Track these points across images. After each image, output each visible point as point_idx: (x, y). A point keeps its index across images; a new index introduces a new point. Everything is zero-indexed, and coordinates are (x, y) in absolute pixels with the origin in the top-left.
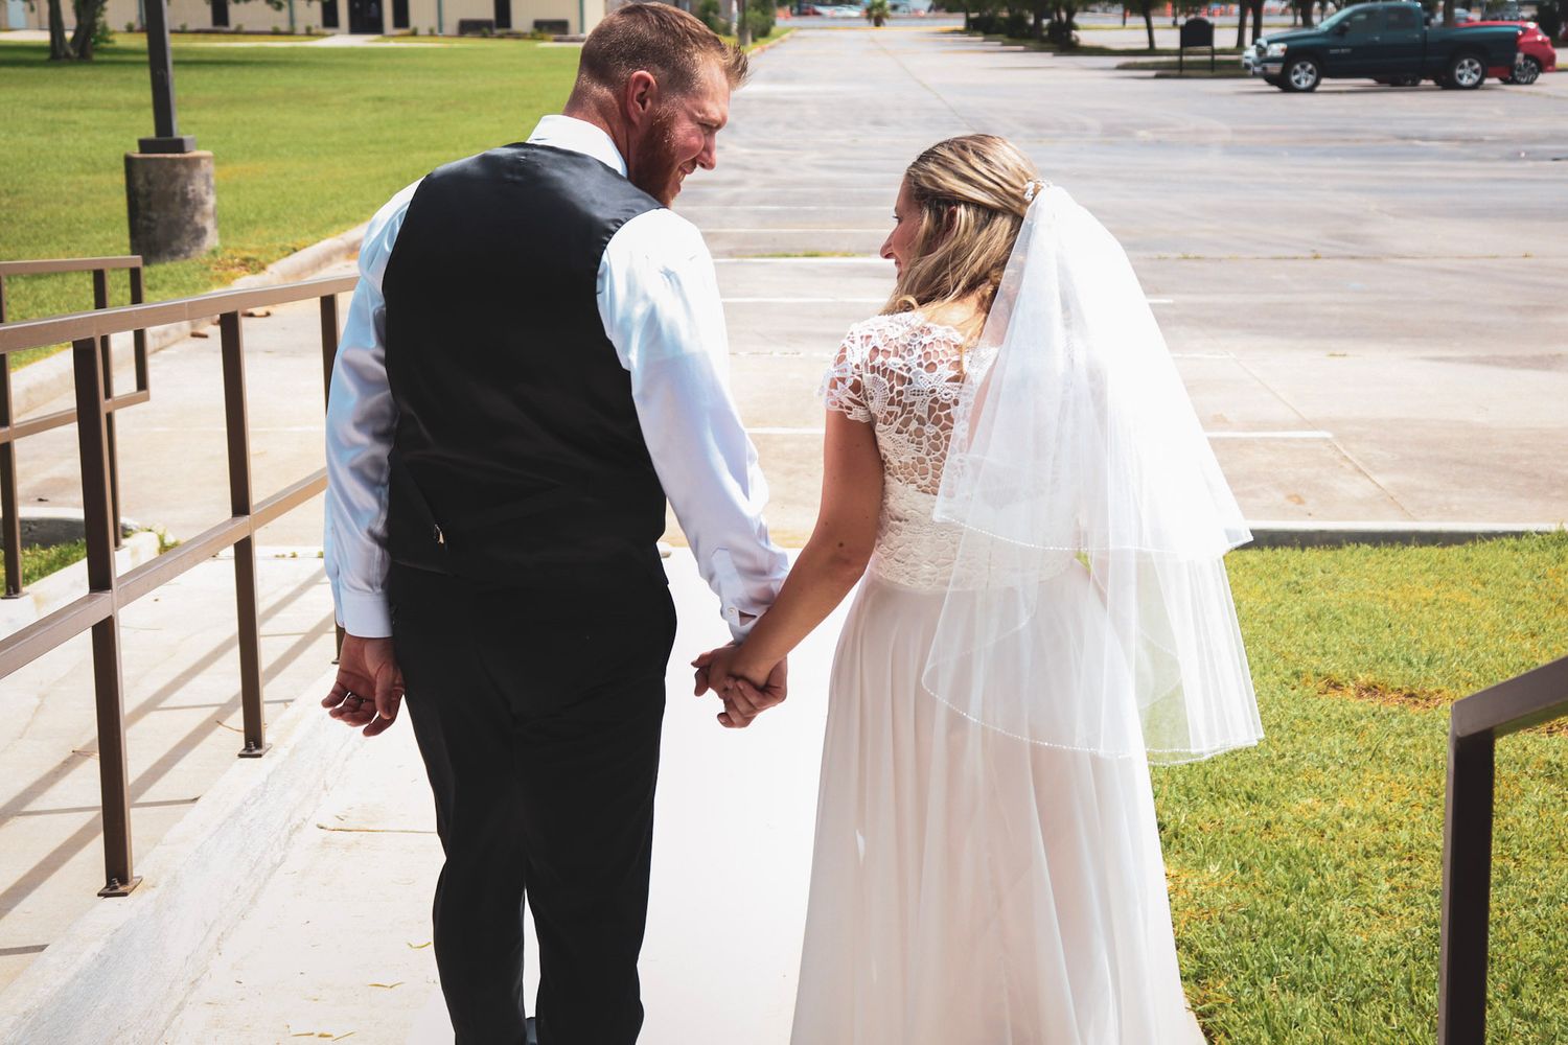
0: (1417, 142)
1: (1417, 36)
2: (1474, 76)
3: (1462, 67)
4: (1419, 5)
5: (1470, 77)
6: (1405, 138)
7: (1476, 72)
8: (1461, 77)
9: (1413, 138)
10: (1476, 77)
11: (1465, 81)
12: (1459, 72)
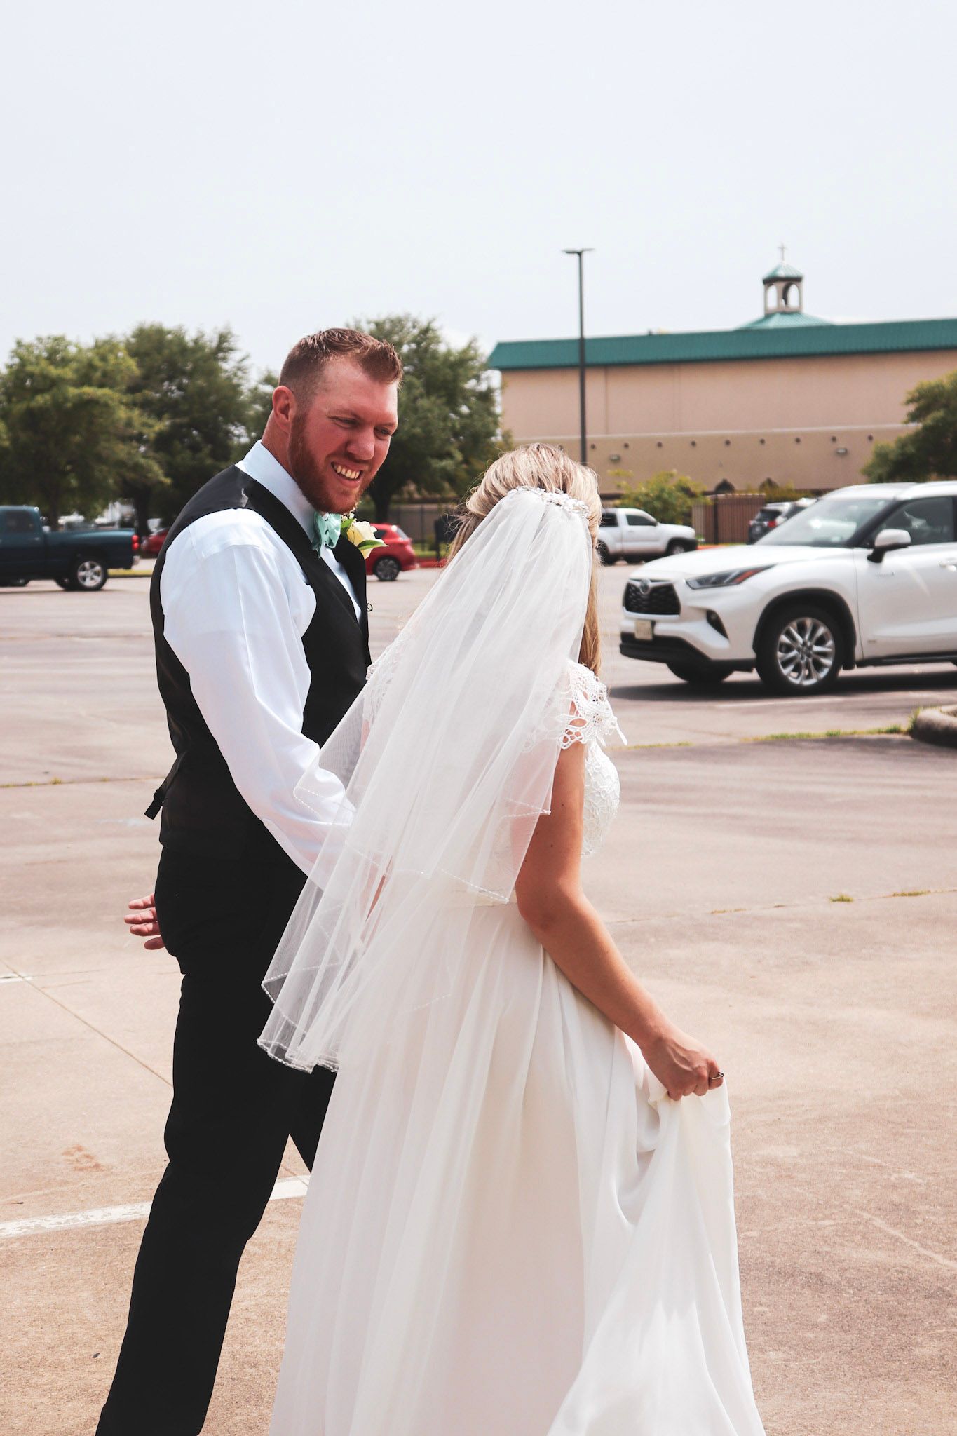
0: (77, 639)
1: (37, 539)
2: (95, 577)
3: (84, 569)
4: (36, 509)
5: (92, 579)
6: (61, 636)
7: (97, 574)
8: (84, 578)
9: (72, 636)
10: (98, 579)
11: (88, 583)
12: (82, 574)
